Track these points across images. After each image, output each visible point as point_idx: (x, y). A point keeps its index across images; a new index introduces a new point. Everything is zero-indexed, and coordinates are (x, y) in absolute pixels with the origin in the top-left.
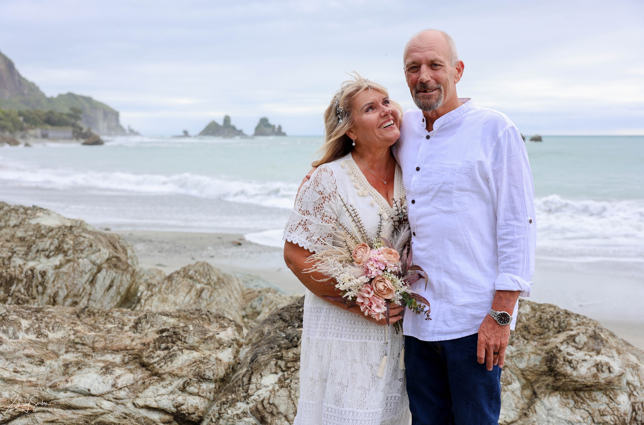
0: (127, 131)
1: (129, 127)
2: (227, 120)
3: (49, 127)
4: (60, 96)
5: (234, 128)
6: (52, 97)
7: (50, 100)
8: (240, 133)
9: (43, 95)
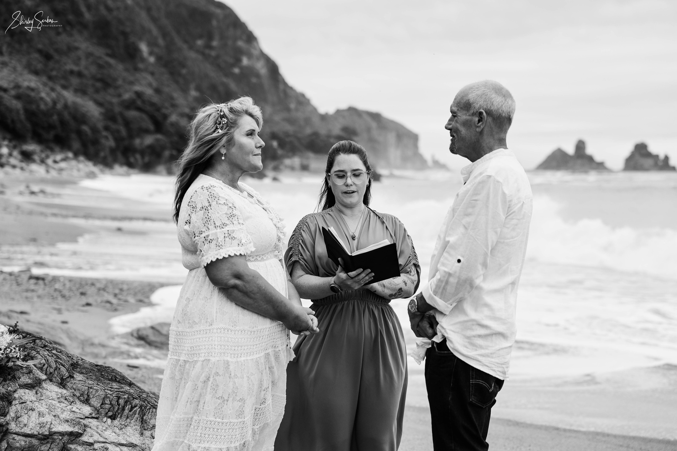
0: (430, 163)
1: (433, 157)
2: (580, 146)
3: (311, 155)
4: (338, 112)
5: (590, 159)
6: (327, 114)
7: (324, 118)
8: (600, 166)
9: (315, 110)
